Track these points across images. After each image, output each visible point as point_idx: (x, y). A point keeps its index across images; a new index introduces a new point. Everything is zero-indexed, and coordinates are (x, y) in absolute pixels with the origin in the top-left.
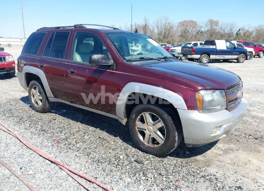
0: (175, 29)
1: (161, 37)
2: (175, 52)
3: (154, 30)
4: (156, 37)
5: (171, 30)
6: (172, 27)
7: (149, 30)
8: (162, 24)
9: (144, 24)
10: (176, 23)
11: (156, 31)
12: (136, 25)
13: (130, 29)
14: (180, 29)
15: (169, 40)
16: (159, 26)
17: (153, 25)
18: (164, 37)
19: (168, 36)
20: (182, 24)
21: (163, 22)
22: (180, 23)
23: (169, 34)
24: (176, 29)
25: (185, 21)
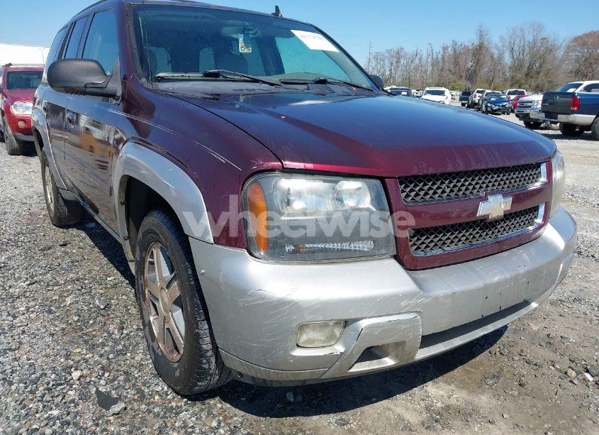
0: (560, 53)
1: (520, 76)
2: (530, 107)
3: (501, 56)
4: (508, 74)
5: (549, 58)
6: (551, 50)
7: (487, 58)
8: (526, 43)
9: (477, 43)
10: (564, 40)
11: (507, 59)
12: (456, 45)
13: (440, 56)
14: (573, 55)
15: (539, 81)
16: (516, 48)
17: (500, 45)
18: (527, 75)
19: (538, 73)
20: (581, 41)
21: (529, 38)
22: (576, 39)
23: (541, 66)
24: (562, 53)
25: (590, 34)
